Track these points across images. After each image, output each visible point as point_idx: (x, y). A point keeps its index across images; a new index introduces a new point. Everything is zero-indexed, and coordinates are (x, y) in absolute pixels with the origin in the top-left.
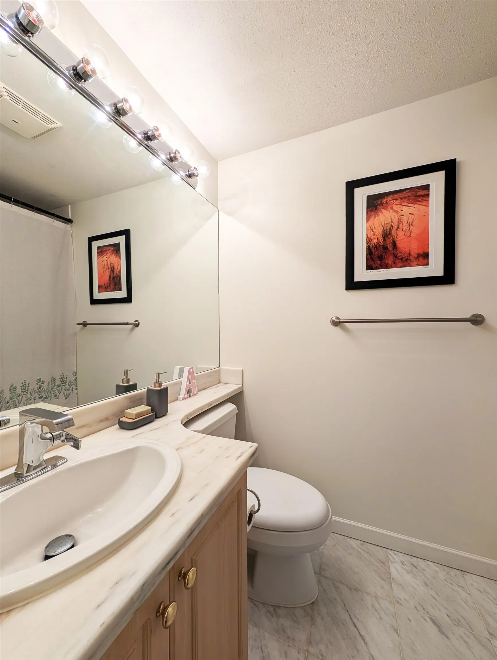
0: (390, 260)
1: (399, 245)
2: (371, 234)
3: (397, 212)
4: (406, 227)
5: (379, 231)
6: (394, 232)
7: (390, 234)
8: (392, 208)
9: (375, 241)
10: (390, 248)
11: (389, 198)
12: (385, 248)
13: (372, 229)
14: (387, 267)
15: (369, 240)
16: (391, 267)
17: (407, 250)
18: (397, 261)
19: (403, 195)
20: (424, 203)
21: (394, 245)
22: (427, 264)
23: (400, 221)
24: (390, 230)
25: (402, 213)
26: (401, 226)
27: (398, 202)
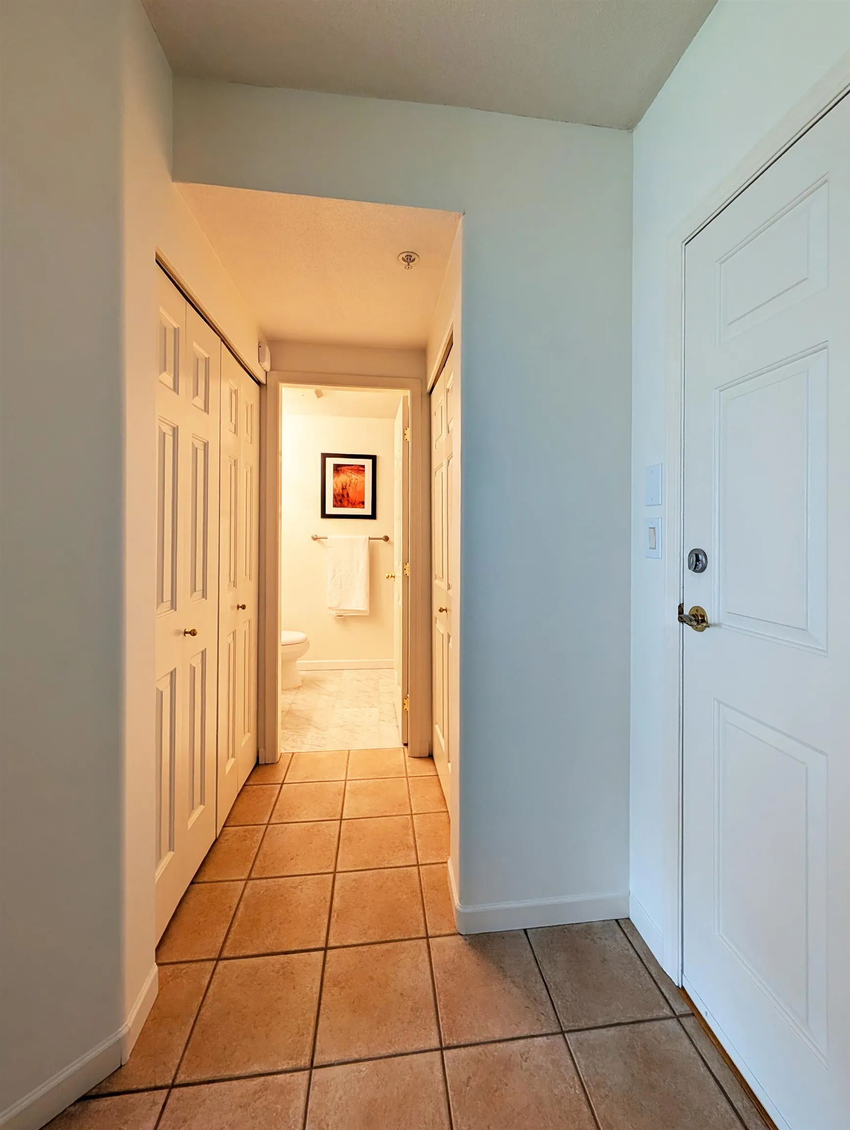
0: (345, 503)
1: (350, 495)
2: (335, 486)
3: (349, 477)
4: (354, 486)
5: (340, 485)
6: (347, 487)
7: (346, 488)
8: (347, 474)
9: (337, 491)
10: (346, 496)
11: (346, 468)
12: (343, 496)
13: (335, 483)
14: (344, 507)
15: (334, 490)
16: (346, 507)
17: (354, 499)
18: (349, 504)
19: (352, 467)
20: (363, 475)
21: (348, 495)
22: (364, 508)
23: (350, 481)
24: (346, 486)
25: (352, 478)
26: (351, 485)
27: (350, 471)
